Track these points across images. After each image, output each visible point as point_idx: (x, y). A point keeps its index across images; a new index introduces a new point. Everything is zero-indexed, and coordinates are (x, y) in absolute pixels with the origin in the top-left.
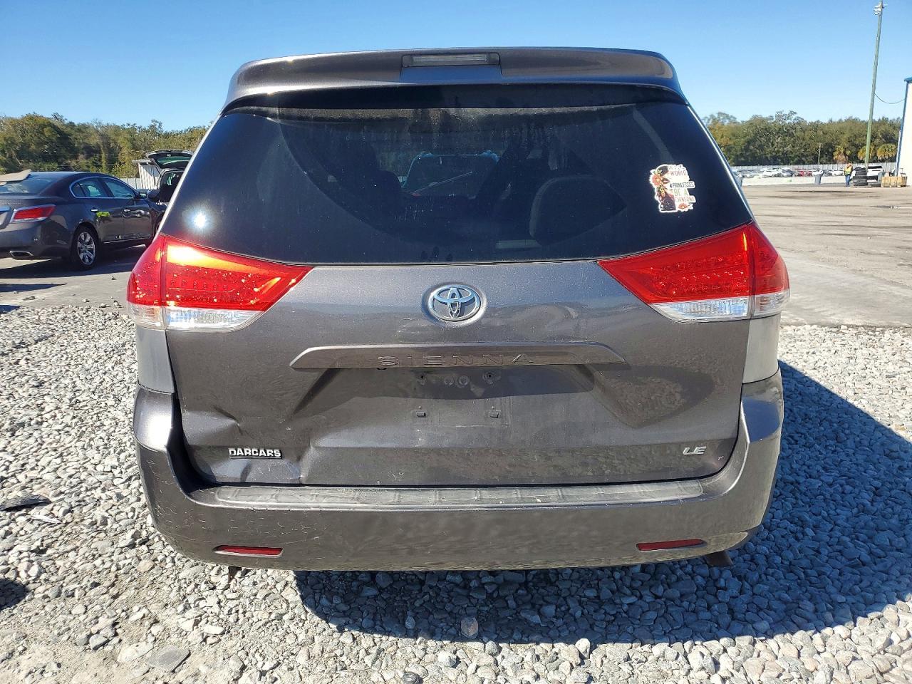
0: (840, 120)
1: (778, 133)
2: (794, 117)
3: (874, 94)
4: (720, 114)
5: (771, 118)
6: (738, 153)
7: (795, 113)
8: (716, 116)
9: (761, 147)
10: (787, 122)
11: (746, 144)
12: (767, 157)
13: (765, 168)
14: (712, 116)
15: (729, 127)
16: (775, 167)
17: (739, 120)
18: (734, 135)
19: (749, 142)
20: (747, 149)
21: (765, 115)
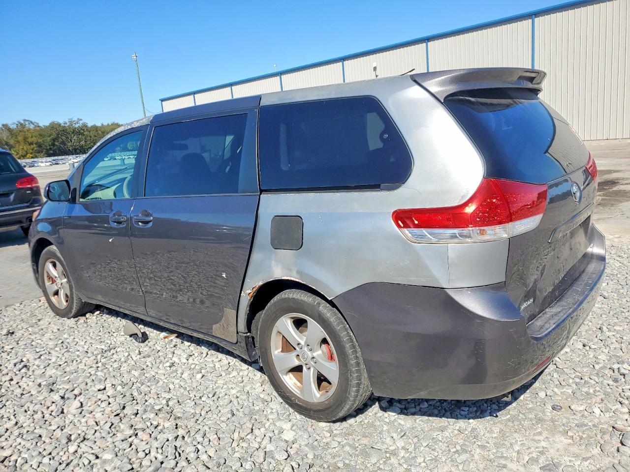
0: (108, 124)
1: (73, 133)
2: (81, 122)
3: (144, 108)
4: (25, 120)
5: (65, 123)
6: (48, 148)
7: (81, 120)
8: (22, 122)
9: (63, 143)
10: (77, 126)
11: (52, 141)
12: (70, 150)
13: (71, 157)
14: (19, 123)
15: (35, 130)
16: (77, 156)
17: (41, 125)
18: (41, 135)
19: (54, 140)
20: (53, 145)
21: (61, 122)
